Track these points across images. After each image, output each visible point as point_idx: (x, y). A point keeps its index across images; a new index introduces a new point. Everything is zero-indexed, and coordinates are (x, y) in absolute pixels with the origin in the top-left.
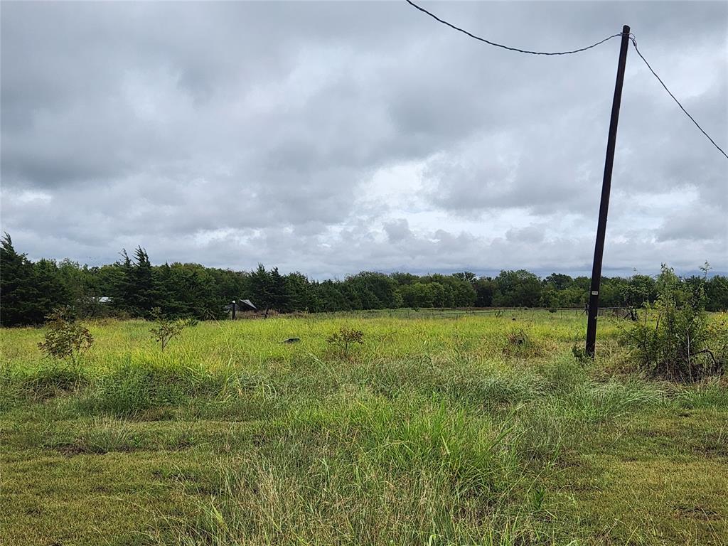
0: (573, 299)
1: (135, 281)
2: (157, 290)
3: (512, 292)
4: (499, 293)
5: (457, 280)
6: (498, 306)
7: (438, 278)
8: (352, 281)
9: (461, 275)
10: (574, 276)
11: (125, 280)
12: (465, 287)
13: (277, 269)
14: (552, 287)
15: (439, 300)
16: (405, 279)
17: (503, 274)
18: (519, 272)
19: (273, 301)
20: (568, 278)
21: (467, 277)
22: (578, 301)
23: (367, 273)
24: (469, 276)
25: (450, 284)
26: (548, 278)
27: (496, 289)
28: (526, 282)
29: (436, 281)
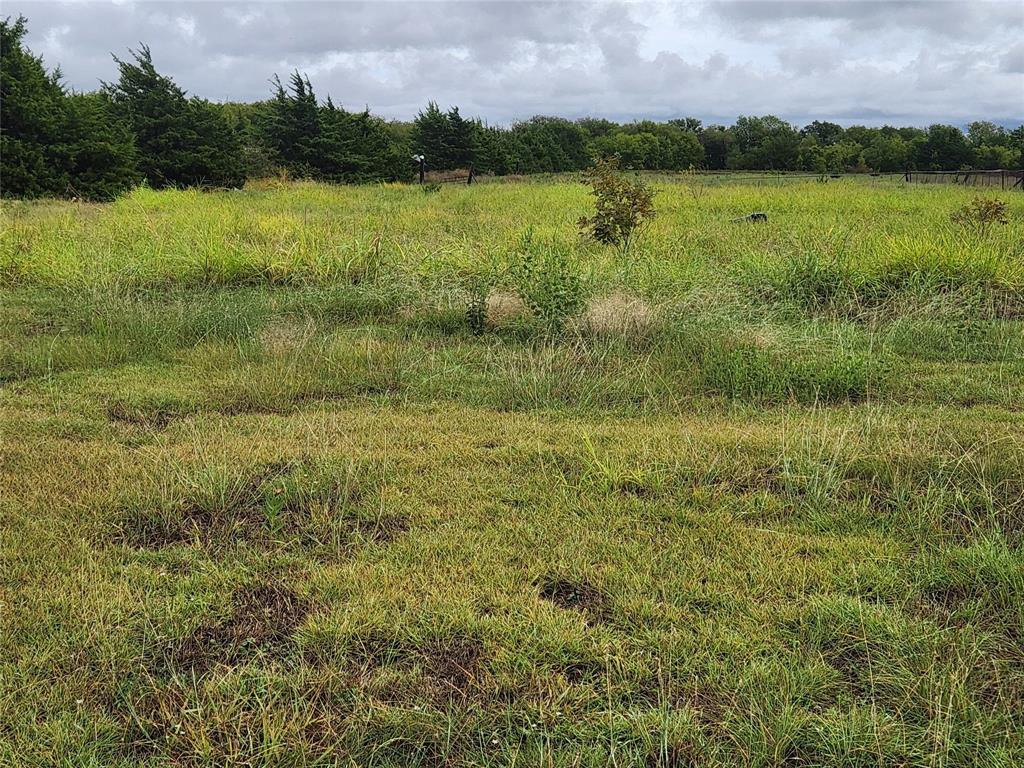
0: (845, 160)
1: (292, 123)
2: (328, 137)
3: (756, 148)
4: (736, 150)
5: (676, 130)
6: (736, 169)
7: (646, 127)
8: (520, 129)
9: (680, 123)
10: (845, 124)
11: (279, 122)
12: (688, 141)
13: (457, 109)
14: (814, 141)
15: (651, 159)
16: (599, 129)
17: (742, 121)
18: (766, 119)
19: (453, 156)
20: (836, 129)
21: (689, 127)
22: (854, 161)
23: (543, 118)
24: (692, 124)
25: (666, 134)
26: (806, 128)
27: (731, 143)
28: (776, 133)
29: (646, 132)
